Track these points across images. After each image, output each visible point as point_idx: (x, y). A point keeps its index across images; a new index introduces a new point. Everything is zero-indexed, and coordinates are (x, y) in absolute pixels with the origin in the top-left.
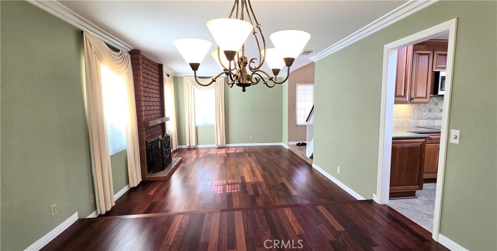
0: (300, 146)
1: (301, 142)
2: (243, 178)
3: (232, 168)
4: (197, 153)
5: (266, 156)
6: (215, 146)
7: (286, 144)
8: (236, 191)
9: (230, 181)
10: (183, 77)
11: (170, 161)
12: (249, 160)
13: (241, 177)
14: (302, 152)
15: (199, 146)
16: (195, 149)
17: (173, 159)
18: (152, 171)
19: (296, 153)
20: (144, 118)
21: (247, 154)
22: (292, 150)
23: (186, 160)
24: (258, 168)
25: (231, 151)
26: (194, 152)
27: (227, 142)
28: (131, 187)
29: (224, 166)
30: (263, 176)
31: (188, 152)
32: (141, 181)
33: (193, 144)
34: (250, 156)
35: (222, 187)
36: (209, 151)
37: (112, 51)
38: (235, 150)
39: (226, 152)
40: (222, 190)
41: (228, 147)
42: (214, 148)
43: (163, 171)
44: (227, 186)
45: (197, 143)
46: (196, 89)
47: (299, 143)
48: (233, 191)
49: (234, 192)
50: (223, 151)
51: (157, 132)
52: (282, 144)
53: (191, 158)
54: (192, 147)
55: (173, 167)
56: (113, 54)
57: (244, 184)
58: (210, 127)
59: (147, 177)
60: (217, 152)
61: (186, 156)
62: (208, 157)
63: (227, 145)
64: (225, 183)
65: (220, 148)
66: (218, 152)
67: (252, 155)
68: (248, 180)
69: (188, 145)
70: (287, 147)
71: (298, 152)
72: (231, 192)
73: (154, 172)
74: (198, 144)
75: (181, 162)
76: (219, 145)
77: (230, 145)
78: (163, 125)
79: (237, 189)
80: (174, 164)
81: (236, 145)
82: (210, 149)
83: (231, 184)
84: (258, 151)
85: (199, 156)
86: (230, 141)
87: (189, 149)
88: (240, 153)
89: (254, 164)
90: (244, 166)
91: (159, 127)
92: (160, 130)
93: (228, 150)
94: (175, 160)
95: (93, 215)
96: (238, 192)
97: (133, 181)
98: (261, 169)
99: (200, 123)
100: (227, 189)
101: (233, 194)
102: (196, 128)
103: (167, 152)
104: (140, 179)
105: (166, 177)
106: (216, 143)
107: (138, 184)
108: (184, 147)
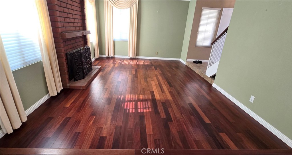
0: (197, 63)
1: (197, 60)
2: (152, 93)
3: (142, 80)
4: (114, 63)
5: (169, 70)
6: (128, 57)
7: (184, 60)
8: (148, 110)
9: (141, 97)
11: (90, 69)
12: (156, 73)
13: (151, 92)
14: (201, 70)
15: (116, 56)
16: (113, 58)
17: (94, 67)
18: (73, 79)
19: (194, 70)
20: (60, 30)
21: (153, 67)
22: (190, 66)
23: (104, 68)
24: (165, 83)
25: (141, 63)
26: (112, 61)
27: (138, 55)
28: (51, 96)
29: (135, 78)
30: (171, 93)
31: (107, 61)
32: (62, 88)
33: (111, 54)
34: (156, 69)
35: (134, 103)
36: (123, 62)
38: (144, 63)
39: (136, 64)
40: (134, 108)
41: (138, 59)
42: (127, 59)
43: (83, 80)
44: (139, 103)
45: (114, 54)
47: (196, 61)
48: (145, 110)
49: (146, 112)
50: (134, 63)
51: (79, 44)
52: (180, 60)
53: (109, 66)
54: (110, 57)
55: (93, 75)
57: (154, 101)
58: (124, 42)
59: (68, 85)
60: (129, 63)
61: (105, 64)
62: (122, 67)
63: (137, 57)
64: (136, 99)
65: (131, 59)
66: (131, 63)
67: (157, 68)
68: (157, 97)
69: (107, 55)
70: (185, 63)
71: (196, 69)
72: (143, 112)
73: (75, 80)
74: (114, 55)
75: (100, 70)
76: (131, 56)
77: (139, 57)
78: (85, 38)
79: (148, 108)
80: (94, 73)
81: (145, 57)
82: (123, 59)
83: (142, 100)
84: (162, 64)
85: (115, 65)
86: (140, 54)
87: (108, 58)
88: (148, 65)
89: (160, 78)
90: (152, 79)
91: (81, 39)
92: (82, 42)
93: (138, 62)
94: (96, 68)
96: (150, 112)
97: (53, 91)
98: (167, 84)
99: (117, 38)
100: (139, 107)
101: (145, 115)
102: (114, 42)
103: (87, 63)
104: (60, 88)
105: (85, 86)
106: (129, 55)
107: (59, 92)
108: (104, 56)
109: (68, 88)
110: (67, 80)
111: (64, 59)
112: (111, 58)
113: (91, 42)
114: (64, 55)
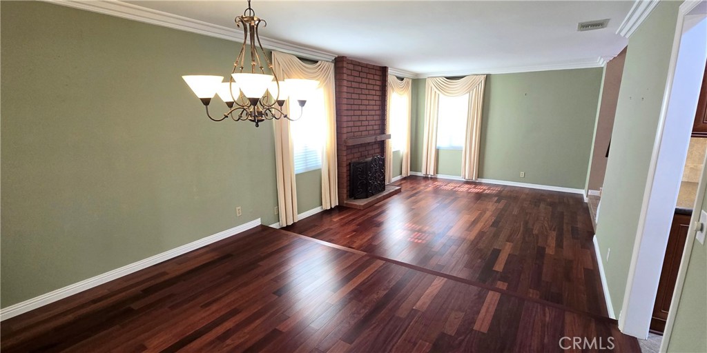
6: (460, 178)
7: (586, 193)
10: (425, 79)
15: (439, 176)
16: (434, 179)
20: (345, 136)
25: (477, 190)
26: (432, 183)
27: (480, 175)
28: (323, 209)
31: (424, 182)
32: (337, 204)
33: (431, 172)
34: (498, 202)
37: (304, 64)
38: (485, 190)
39: (468, 190)
41: (480, 184)
42: (460, 182)
45: (437, 171)
46: (441, 95)
52: (583, 192)
54: (429, 176)
56: (305, 67)
58: (456, 151)
61: (411, 186)
63: (479, 180)
65: (467, 183)
69: (424, 172)
73: (355, 198)
74: (437, 173)
75: (397, 192)
76: (466, 178)
77: (484, 181)
78: (382, 144)
81: (494, 180)
82: (450, 182)
86: (485, 174)
87: (426, 178)
91: (376, 146)
93: (474, 187)
94: (391, 189)
95: (275, 226)
97: (326, 204)
99: (443, 143)
102: (437, 151)
103: (375, 178)
104: (335, 203)
105: (363, 206)
106: (462, 174)
107: (333, 207)
108: (419, 174)
109: (345, 205)
110: (345, 196)
111: (345, 170)
112: (431, 178)
113: (393, 150)
114: (345, 164)
